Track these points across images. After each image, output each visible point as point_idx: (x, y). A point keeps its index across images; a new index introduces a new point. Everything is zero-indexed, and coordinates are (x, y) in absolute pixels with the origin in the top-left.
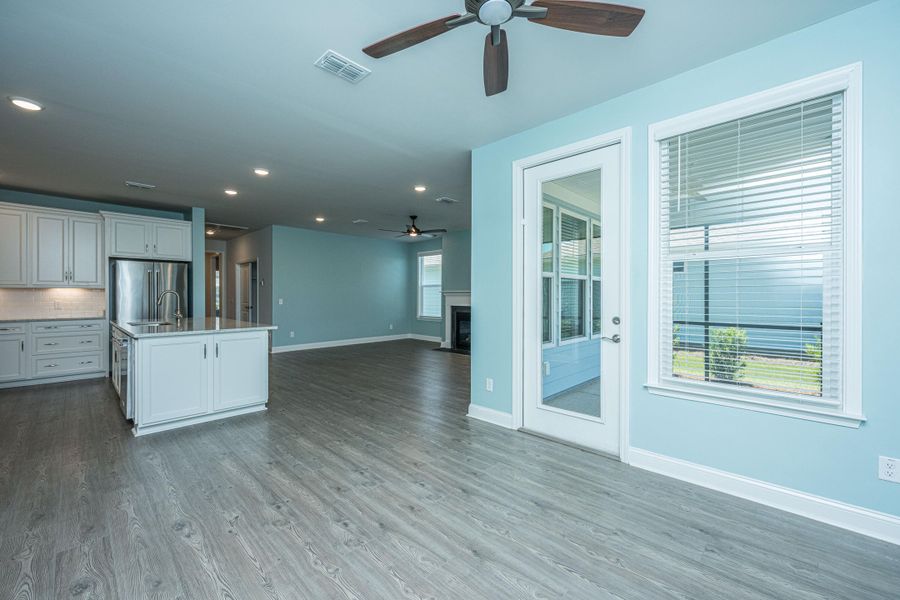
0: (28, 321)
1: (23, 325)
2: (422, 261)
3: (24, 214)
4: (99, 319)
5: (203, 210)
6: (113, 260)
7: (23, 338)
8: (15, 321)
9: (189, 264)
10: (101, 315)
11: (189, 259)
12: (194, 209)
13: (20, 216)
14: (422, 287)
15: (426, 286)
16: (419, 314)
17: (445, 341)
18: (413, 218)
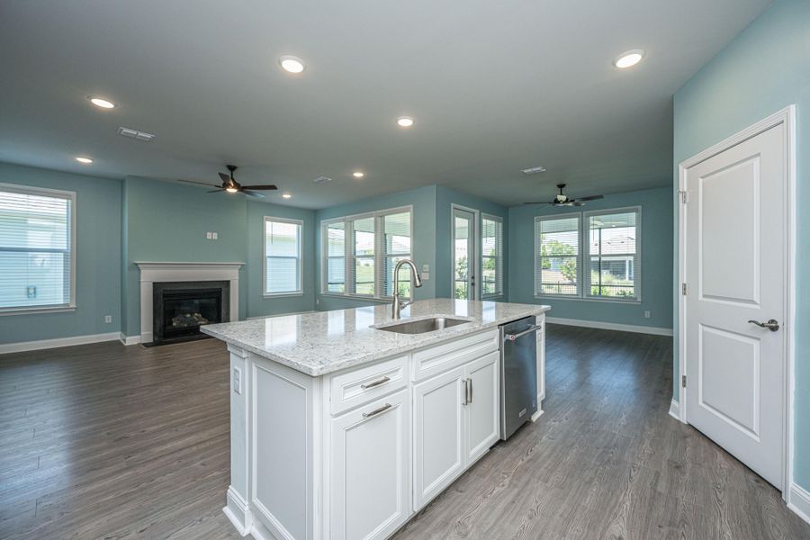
17: (140, 334)
18: (232, 168)
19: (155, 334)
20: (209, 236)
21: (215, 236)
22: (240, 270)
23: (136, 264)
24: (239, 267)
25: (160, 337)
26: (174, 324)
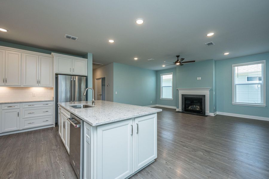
0: (21, 103)
1: (19, 104)
2: (162, 77)
3: (20, 54)
4: (51, 101)
5: (92, 54)
6: (57, 75)
7: (18, 110)
8: (15, 103)
9: (86, 77)
10: (51, 99)
11: (86, 75)
12: (88, 53)
13: (18, 54)
14: (162, 87)
15: (164, 87)
16: (161, 97)
17: (178, 108)
18: (178, 56)
19: (182, 109)
20: (198, 78)
21: (200, 78)
22: (210, 91)
23: (177, 89)
24: (209, 89)
25: (183, 111)
26: (189, 108)
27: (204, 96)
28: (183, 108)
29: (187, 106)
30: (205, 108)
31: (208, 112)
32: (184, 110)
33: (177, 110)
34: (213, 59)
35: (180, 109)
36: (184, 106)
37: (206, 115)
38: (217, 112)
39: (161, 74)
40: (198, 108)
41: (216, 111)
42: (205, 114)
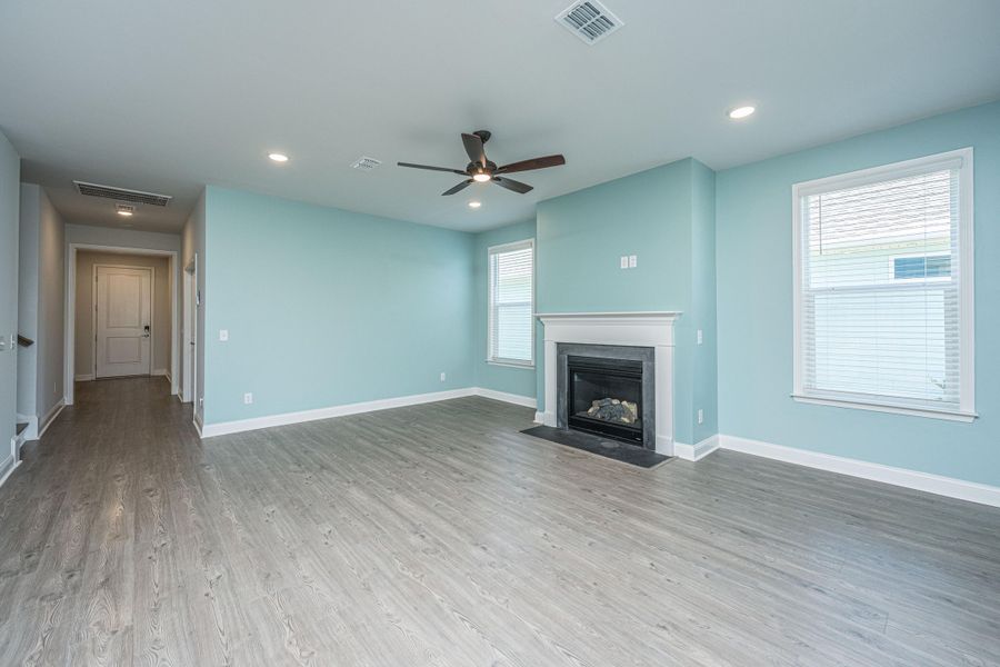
17: (543, 411)
19: (558, 417)
20: (624, 262)
21: (633, 262)
22: (676, 325)
23: (539, 318)
24: (672, 319)
25: (564, 424)
26: (590, 411)
27: (650, 352)
28: (562, 411)
29: (578, 402)
30: (653, 416)
31: (668, 440)
32: (566, 421)
33: (540, 419)
34: (690, 158)
35: (548, 416)
36: (565, 403)
37: (659, 450)
38: (720, 436)
39: (489, 249)
40: (627, 412)
41: (717, 432)
42: (653, 447)
